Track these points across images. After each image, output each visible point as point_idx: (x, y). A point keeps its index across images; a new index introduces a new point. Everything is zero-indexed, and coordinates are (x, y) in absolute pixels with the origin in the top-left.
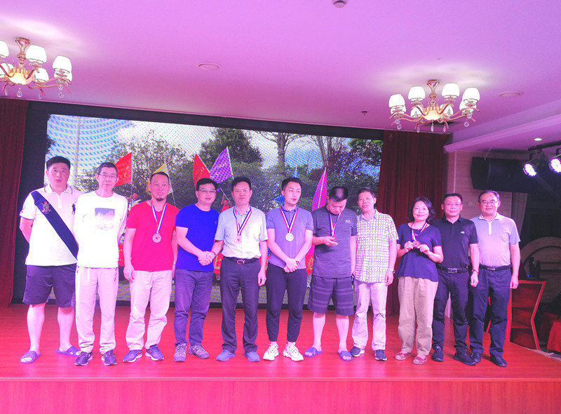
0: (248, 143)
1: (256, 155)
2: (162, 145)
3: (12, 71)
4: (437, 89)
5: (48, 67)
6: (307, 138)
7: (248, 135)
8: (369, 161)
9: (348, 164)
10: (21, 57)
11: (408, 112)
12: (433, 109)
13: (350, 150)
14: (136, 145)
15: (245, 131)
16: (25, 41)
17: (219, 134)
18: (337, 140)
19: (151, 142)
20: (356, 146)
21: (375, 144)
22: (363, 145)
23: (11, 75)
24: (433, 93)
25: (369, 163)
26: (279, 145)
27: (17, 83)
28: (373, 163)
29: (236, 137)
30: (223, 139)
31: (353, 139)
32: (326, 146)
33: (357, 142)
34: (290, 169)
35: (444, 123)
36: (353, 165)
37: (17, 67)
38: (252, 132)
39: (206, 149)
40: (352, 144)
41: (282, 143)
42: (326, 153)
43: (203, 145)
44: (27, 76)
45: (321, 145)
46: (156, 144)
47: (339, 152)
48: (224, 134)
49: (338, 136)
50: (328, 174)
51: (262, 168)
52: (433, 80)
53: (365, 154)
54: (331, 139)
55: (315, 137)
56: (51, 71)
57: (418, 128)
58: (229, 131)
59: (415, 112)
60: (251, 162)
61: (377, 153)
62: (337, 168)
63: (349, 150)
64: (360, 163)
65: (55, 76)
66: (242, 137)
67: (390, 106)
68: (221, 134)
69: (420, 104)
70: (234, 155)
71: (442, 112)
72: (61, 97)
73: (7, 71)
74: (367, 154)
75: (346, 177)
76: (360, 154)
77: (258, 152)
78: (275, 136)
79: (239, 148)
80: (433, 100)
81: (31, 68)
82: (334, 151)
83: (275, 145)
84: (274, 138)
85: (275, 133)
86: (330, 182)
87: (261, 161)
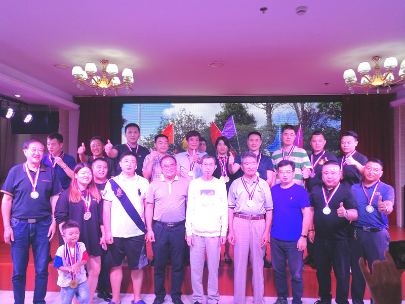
0: (246, 112)
1: (252, 119)
2: (190, 117)
3: (99, 80)
4: (380, 62)
5: (119, 75)
6: (287, 105)
7: (245, 106)
9: (316, 120)
10: (104, 71)
11: (359, 80)
12: (378, 77)
14: (175, 119)
15: (243, 104)
16: (105, 62)
19: (184, 116)
20: (322, 108)
21: (337, 105)
22: (327, 106)
23: (99, 83)
24: (377, 65)
25: (332, 118)
26: (267, 111)
27: (103, 87)
28: (335, 119)
29: (237, 108)
30: (229, 111)
31: (320, 103)
32: (300, 109)
33: (323, 105)
34: (276, 127)
35: (387, 86)
36: (320, 121)
37: (102, 77)
38: (249, 104)
39: (218, 118)
40: (319, 107)
41: (269, 110)
42: (301, 114)
43: (217, 116)
44: (108, 83)
45: (297, 109)
46: (187, 117)
47: (310, 112)
48: (230, 107)
49: (308, 102)
50: (303, 128)
51: (257, 127)
52: (376, 56)
53: (329, 113)
54: (303, 104)
55: (292, 104)
56: (121, 78)
57: (367, 92)
58: (233, 105)
59: (364, 80)
60: (248, 124)
61: (338, 112)
62: (309, 124)
63: (317, 110)
64: (326, 119)
65: (124, 81)
66: (242, 108)
67: (344, 78)
68: (227, 107)
69: (367, 75)
70: (237, 121)
71: (385, 79)
72: (128, 93)
73: (97, 81)
74: (331, 113)
76: (326, 113)
77: (253, 117)
78: (264, 105)
79: (240, 116)
80: (377, 71)
81: (110, 77)
82: (306, 113)
83: (265, 111)
84: (264, 107)
85: (264, 103)
86: (304, 134)
87: (255, 123)
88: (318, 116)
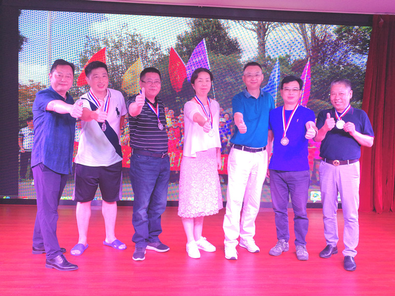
0: (226, 34)
1: (235, 46)
6: (289, 26)
7: (225, 26)
8: (356, 49)
9: (334, 52)
13: (335, 39)
14: (109, 39)
15: (222, 21)
17: (196, 25)
18: (322, 28)
19: (125, 35)
20: (342, 34)
21: (363, 31)
22: (349, 32)
25: (356, 51)
26: (259, 34)
28: (361, 52)
29: (213, 27)
30: (199, 31)
31: (339, 26)
32: (309, 34)
33: (344, 30)
34: (271, 60)
36: (338, 54)
38: (230, 21)
39: (181, 41)
40: (338, 31)
41: (262, 33)
42: (310, 41)
43: (179, 38)
45: (304, 34)
46: (130, 38)
47: (324, 40)
48: (200, 24)
49: (322, 23)
50: (312, 65)
51: (241, 60)
53: (351, 42)
54: (315, 26)
55: (298, 25)
58: (205, 21)
60: (228, 54)
61: (365, 41)
62: (321, 58)
63: (335, 37)
64: (346, 52)
66: (219, 27)
68: (197, 25)
70: (211, 48)
74: (354, 42)
75: (331, 68)
76: (346, 42)
77: (237, 43)
78: (255, 25)
79: (216, 40)
82: (318, 40)
83: (255, 34)
84: (254, 28)
85: (255, 22)
86: (314, 74)
87: (240, 52)
88: (336, 46)
